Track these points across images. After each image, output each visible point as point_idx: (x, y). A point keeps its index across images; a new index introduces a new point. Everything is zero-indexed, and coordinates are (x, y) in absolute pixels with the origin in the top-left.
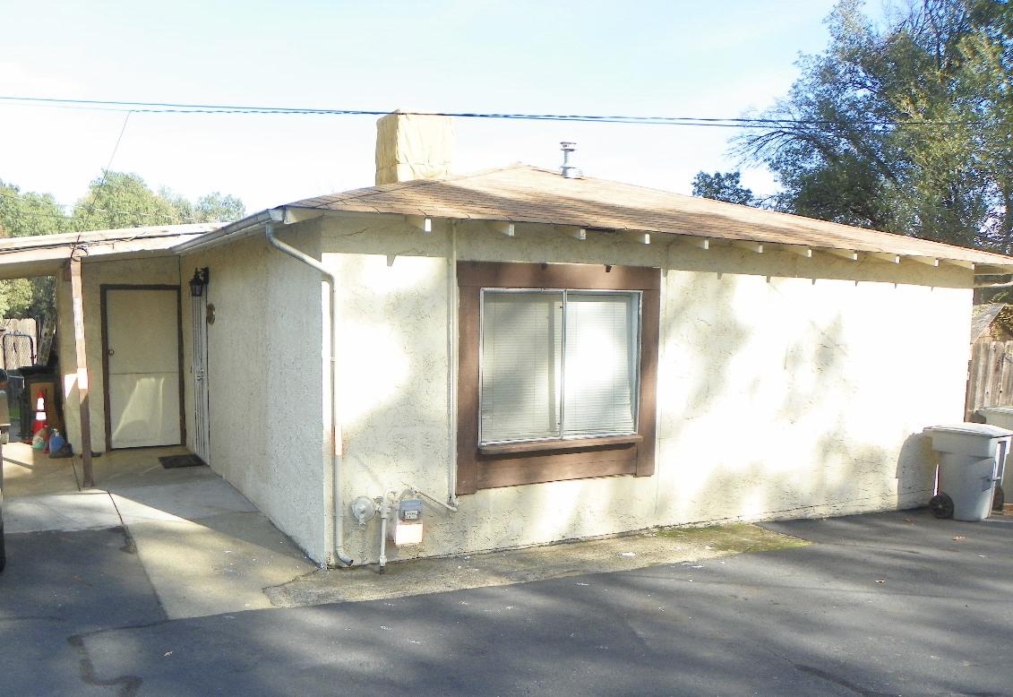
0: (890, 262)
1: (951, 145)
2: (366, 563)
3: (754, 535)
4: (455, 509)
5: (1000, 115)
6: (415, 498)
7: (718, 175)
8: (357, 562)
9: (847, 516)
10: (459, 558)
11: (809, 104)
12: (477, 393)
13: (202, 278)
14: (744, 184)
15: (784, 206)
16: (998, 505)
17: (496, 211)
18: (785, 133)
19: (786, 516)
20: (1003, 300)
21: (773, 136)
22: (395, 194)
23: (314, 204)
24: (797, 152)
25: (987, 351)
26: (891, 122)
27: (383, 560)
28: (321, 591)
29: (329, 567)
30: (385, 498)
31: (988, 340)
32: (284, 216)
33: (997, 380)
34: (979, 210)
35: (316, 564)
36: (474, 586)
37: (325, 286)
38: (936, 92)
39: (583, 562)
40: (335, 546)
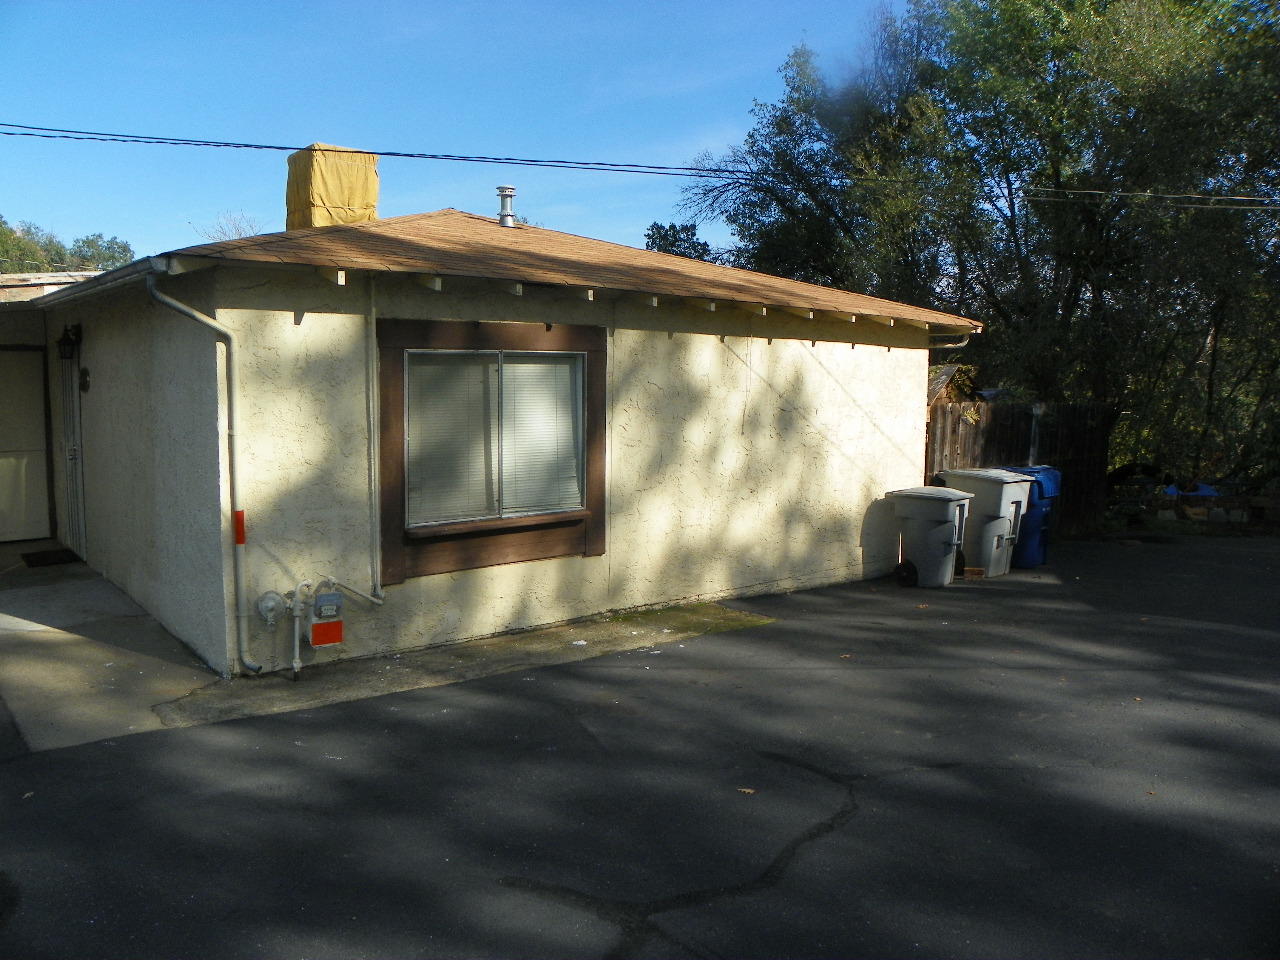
0: (846, 322)
1: (905, 204)
2: (277, 669)
3: (715, 614)
4: (380, 602)
5: (948, 176)
6: (333, 591)
7: (673, 227)
8: (266, 668)
9: (812, 589)
10: (387, 657)
11: (766, 154)
12: (403, 469)
13: (73, 337)
14: (701, 236)
15: (742, 261)
16: (959, 571)
17: (420, 263)
18: (742, 184)
19: (750, 592)
20: (958, 361)
21: (730, 187)
22: (302, 241)
23: (205, 252)
24: (753, 204)
25: (944, 413)
26: (848, 177)
27: (297, 664)
28: (224, 705)
29: (234, 676)
30: (298, 592)
31: (945, 400)
32: (169, 266)
33: (954, 442)
34: (934, 270)
35: (215, 673)
36: (405, 689)
37: (221, 347)
38: (889, 150)
39: (529, 654)
40: (240, 651)
